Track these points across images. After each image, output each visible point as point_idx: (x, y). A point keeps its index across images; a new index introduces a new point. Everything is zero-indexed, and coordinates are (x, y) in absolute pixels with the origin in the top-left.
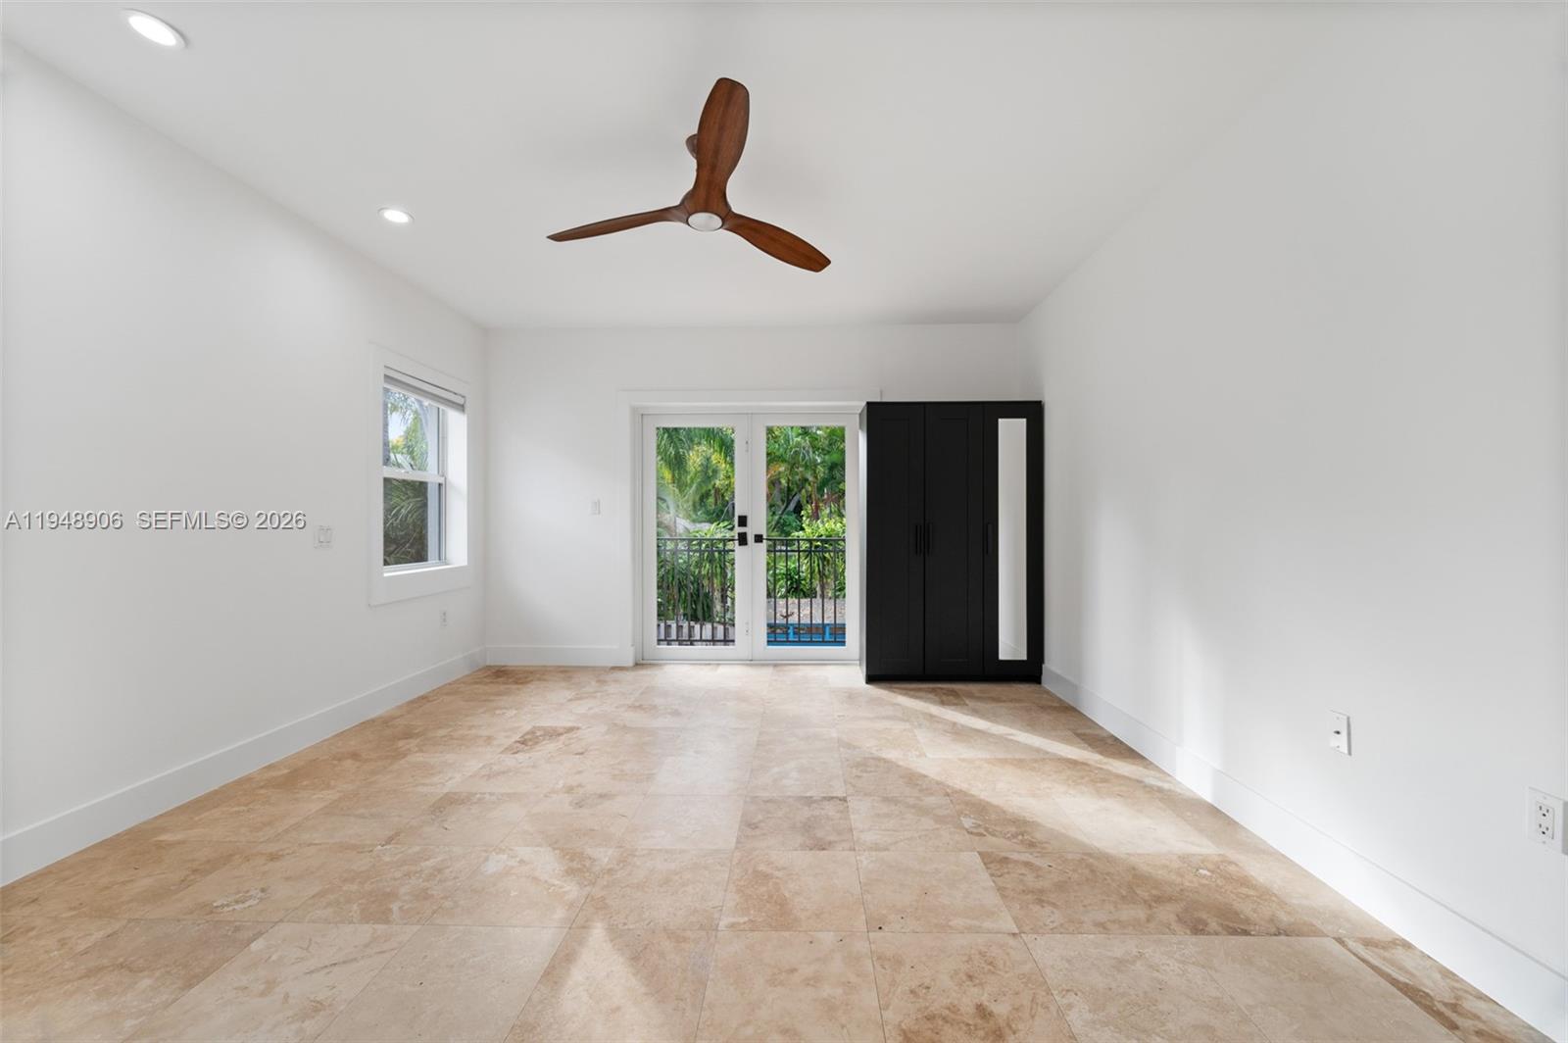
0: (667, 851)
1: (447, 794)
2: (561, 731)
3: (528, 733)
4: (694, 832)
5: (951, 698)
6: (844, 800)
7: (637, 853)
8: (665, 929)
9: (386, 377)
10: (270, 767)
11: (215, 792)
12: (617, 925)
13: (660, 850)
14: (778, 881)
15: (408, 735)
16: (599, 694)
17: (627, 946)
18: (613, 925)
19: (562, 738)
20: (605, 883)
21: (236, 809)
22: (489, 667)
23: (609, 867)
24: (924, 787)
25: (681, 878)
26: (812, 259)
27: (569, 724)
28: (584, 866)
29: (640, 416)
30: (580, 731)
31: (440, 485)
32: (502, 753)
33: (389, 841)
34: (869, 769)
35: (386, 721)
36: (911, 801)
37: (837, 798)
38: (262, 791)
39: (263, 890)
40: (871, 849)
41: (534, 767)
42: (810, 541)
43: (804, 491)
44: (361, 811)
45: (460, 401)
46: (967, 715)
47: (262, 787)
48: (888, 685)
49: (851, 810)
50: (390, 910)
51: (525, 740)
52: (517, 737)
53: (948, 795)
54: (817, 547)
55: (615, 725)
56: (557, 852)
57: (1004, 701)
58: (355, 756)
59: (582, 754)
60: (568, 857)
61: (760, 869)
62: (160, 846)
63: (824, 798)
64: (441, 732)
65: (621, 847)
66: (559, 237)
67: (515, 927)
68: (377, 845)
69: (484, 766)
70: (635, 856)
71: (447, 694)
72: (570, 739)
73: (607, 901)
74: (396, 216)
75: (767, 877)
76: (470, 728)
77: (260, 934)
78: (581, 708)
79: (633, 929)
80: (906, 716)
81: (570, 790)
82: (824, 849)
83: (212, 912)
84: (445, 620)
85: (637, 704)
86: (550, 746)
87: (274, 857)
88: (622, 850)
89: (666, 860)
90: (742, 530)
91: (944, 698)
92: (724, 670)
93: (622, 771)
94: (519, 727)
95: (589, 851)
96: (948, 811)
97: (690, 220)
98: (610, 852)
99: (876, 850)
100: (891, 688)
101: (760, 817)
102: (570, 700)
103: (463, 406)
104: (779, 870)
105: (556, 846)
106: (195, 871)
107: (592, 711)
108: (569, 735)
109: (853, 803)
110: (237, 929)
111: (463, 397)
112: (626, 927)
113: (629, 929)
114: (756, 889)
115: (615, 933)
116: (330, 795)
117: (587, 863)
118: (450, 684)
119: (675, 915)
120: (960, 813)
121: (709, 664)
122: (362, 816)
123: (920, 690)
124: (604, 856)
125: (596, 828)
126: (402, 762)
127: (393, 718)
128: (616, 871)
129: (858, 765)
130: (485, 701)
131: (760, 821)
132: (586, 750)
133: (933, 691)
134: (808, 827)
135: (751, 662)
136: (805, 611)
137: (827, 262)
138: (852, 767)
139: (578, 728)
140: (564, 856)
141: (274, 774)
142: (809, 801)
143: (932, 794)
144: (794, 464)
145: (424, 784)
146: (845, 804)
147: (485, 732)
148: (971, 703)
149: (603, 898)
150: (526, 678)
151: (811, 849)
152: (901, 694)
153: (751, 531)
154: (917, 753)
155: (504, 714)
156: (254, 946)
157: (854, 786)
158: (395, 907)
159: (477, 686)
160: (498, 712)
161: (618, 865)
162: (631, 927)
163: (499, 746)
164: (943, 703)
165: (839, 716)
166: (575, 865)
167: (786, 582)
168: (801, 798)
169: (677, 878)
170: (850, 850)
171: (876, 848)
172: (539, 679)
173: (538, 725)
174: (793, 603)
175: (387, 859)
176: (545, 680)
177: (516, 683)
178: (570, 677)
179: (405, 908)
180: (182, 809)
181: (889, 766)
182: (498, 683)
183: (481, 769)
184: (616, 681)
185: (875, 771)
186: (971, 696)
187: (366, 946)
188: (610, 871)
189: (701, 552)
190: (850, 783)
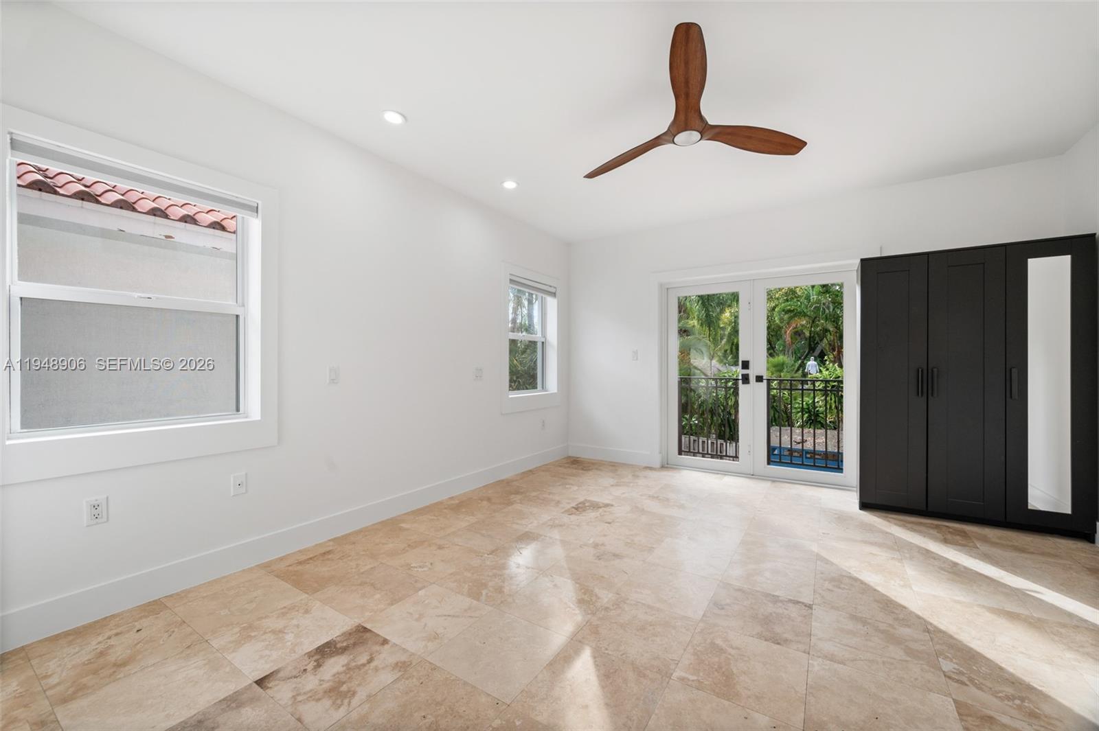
0: (649, 607)
1: (527, 532)
2: (601, 505)
3: (580, 503)
4: (672, 598)
5: (958, 537)
6: (810, 607)
7: (628, 602)
8: (632, 664)
9: (511, 280)
10: (452, 498)
11: (427, 507)
12: (601, 648)
13: (644, 604)
14: (730, 657)
15: (517, 493)
16: (632, 484)
17: (604, 665)
18: (598, 647)
19: (601, 510)
20: (601, 616)
21: (433, 517)
22: (569, 457)
23: (606, 606)
24: (901, 616)
25: (654, 629)
26: (788, 145)
27: (607, 502)
28: (591, 600)
29: (666, 290)
30: (613, 507)
31: (543, 343)
32: (563, 513)
33: (492, 552)
34: (842, 586)
35: (508, 482)
36: (882, 627)
37: (803, 603)
38: (445, 510)
39: (431, 564)
40: (825, 657)
41: (578, 526)
42: (827, 382)
43: (825, 340)
44: (484, 532)
45: (552, 290)
46: (975, 558)
47: (446, 508)
48: (884, 514)
49: (813, 617)
50: (482, 594)
51: (579, 507)
52: (574, 505)
53: (928, 631)
54: (833, 386)
55: (637, 507)
56: (577, 585)
57: (1032, 553)
58: (489, 499)
59: (609, 523)
60: (583, 591)
61: (717, 642)
62: (401, 529)
63: (790, 601)
64: (534, 494)
65: (618, 594)
66: (592, 175)
67: (541, 627)
68: (484, 553)
69: (551, 520)
70: (625, 603)
71: (543, 471)
72: (605, 512)
73: (599, 629)
74: (510, 185)
75: (722, 650)
76: (550, 494)
77: (424, 587)
78: (618, 492)
79: (610, 655)
80: (898, 546)
81: (596, 546)
82: (778, 644)
83: (409, 569)
84: (543, 425)
85: (656, 496)
86: (592, 514)
87: (440, 547)
88: (618, 596)
89: (646, 613)
90: (745, 372)
91: (949, 537)
92: (729, 480)
93: (633, 541)
94: (576, 498)
95: (596, 590)
96: (924, 648)
97: (676, 140)
98: (610, 595)
99: (831, 660)
100: (887, 517)
101: (728, 601)
102: (612, 486)
103: (555, 293)
104: (733, 649)
105: (579, 581)
106: (409, 545)
107: (624, 496)
108: (605, 509)
109: (818, 612)
110: (416, 582)
111: (555, 288)
112: (606, 652)
113: (608, 654)
114: (710, 657)
115: (598, 655)
116: (472, 519)
117: (594, 599)
118: (546, 465)
119: (642, 655)
120: (938, 654)
121: (718, 474)
122: (483, 535)
123: (921, 524)
124: (606, 597)
125: (606, 576)
126: (510, 508)
127: (513, 481)
128: (611, 610)
129: (832, 580)
130: (562, 478)
131: (727, 605)
132: (613, 521)
133: (937, 527)
134: (767, 621)
135: (752, 476)
136: (821, 440)
137: (804, 144)
138: (825, 580)
139: (612, 505)
140: (581, 589)
141: (453, 502)
142: (775, 600)
143: (909, 626)
144: (816, 318)
145: (517, 524)
146: (810, 611)
147: (557, 498)
148: (984, 548)
149: (597, 626)
150: (589, 467)
151: (766, 640)
152: (895, 524)
153: (752, 372)
154: (902, 583)
155: (570, 488)
156: (421, 593)
157: (823, 597)
158: (484, 592)
159: (560, 468)
160: (567, 486)
161: (613, 606)
162: (610, 653)
163: (563, 508)
164: (946, 541)
165: (823, 533)
166: (586, 597)
167: (803, 415)
168: (767, 595)
169: (651, 628)
170: (805, 652)
171: (831, 658)
172: (597, 469)
173: (588, 499)
174: (809, 432)
175: (488, 563)
176: (600, 470)
177: (582, 469)
178: (616, 470)
179: (489, 595)
180: (413, 512)
181: (866, 589)
182: (573, 468)
183: (549, 520)
184: (645, 477)
185: (850, 590)
186: (985, 540)
187: (466, 610)
188: (607, 609)
189: (727, 388)
190: (820, 594)
